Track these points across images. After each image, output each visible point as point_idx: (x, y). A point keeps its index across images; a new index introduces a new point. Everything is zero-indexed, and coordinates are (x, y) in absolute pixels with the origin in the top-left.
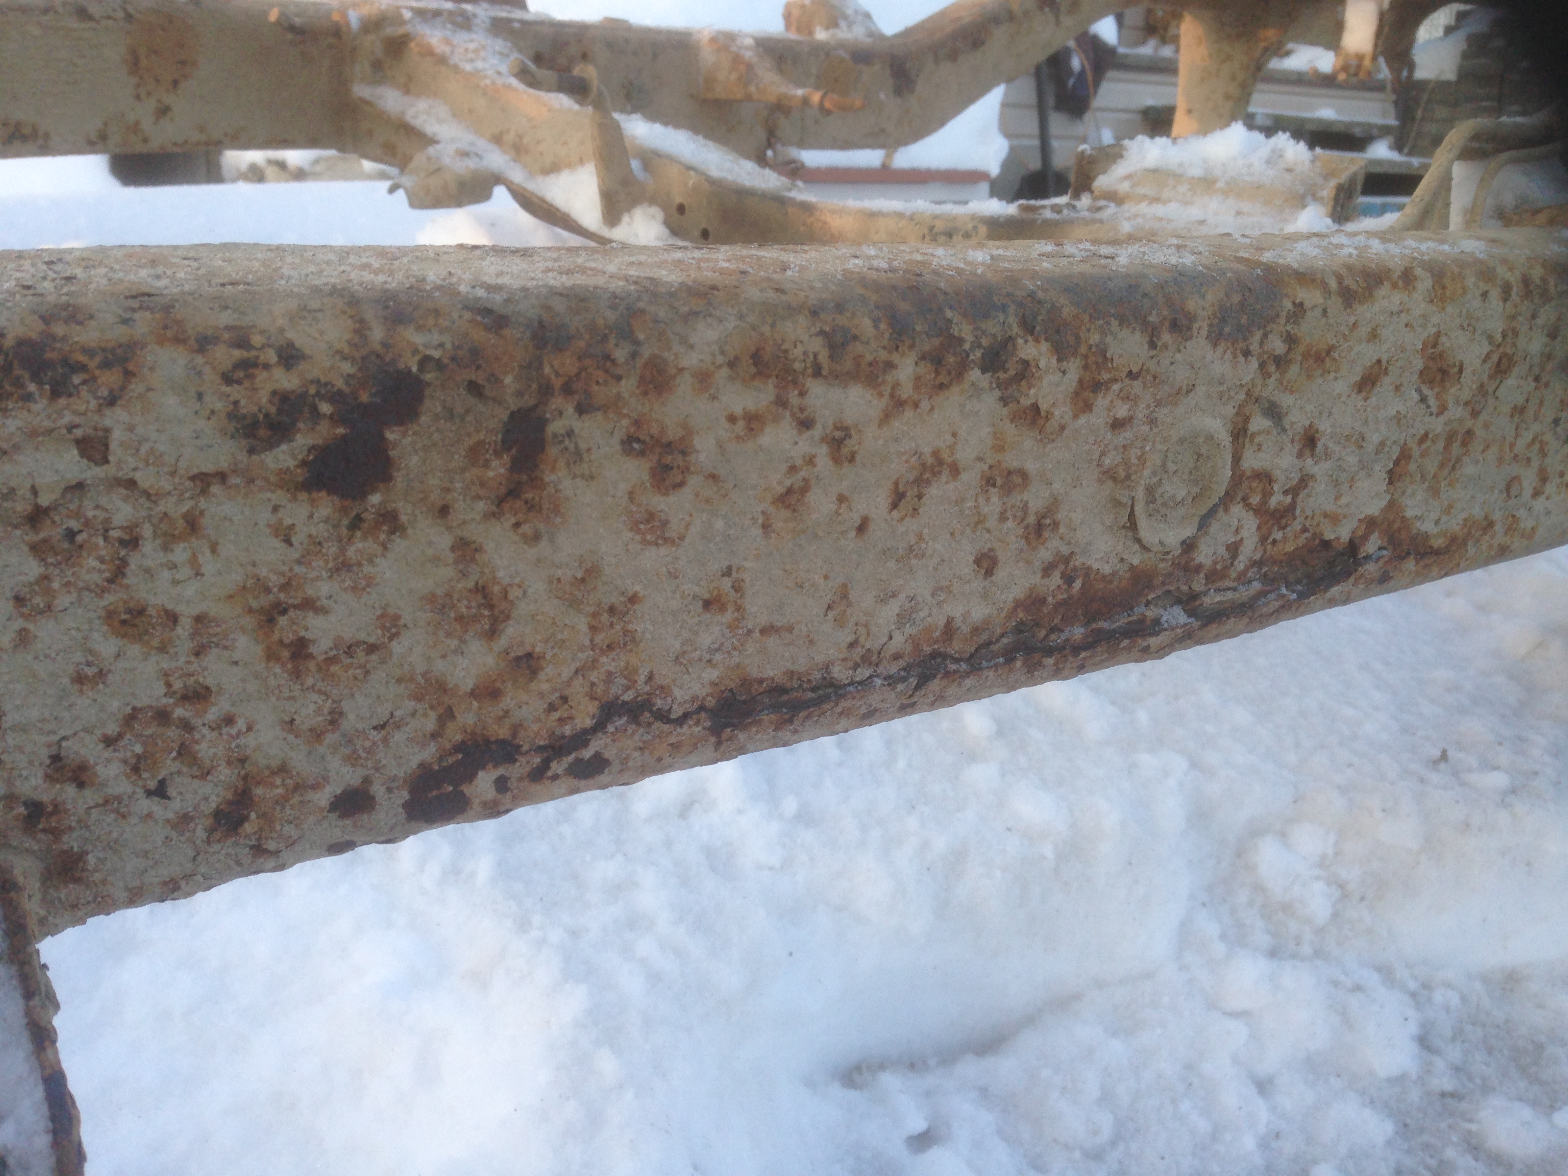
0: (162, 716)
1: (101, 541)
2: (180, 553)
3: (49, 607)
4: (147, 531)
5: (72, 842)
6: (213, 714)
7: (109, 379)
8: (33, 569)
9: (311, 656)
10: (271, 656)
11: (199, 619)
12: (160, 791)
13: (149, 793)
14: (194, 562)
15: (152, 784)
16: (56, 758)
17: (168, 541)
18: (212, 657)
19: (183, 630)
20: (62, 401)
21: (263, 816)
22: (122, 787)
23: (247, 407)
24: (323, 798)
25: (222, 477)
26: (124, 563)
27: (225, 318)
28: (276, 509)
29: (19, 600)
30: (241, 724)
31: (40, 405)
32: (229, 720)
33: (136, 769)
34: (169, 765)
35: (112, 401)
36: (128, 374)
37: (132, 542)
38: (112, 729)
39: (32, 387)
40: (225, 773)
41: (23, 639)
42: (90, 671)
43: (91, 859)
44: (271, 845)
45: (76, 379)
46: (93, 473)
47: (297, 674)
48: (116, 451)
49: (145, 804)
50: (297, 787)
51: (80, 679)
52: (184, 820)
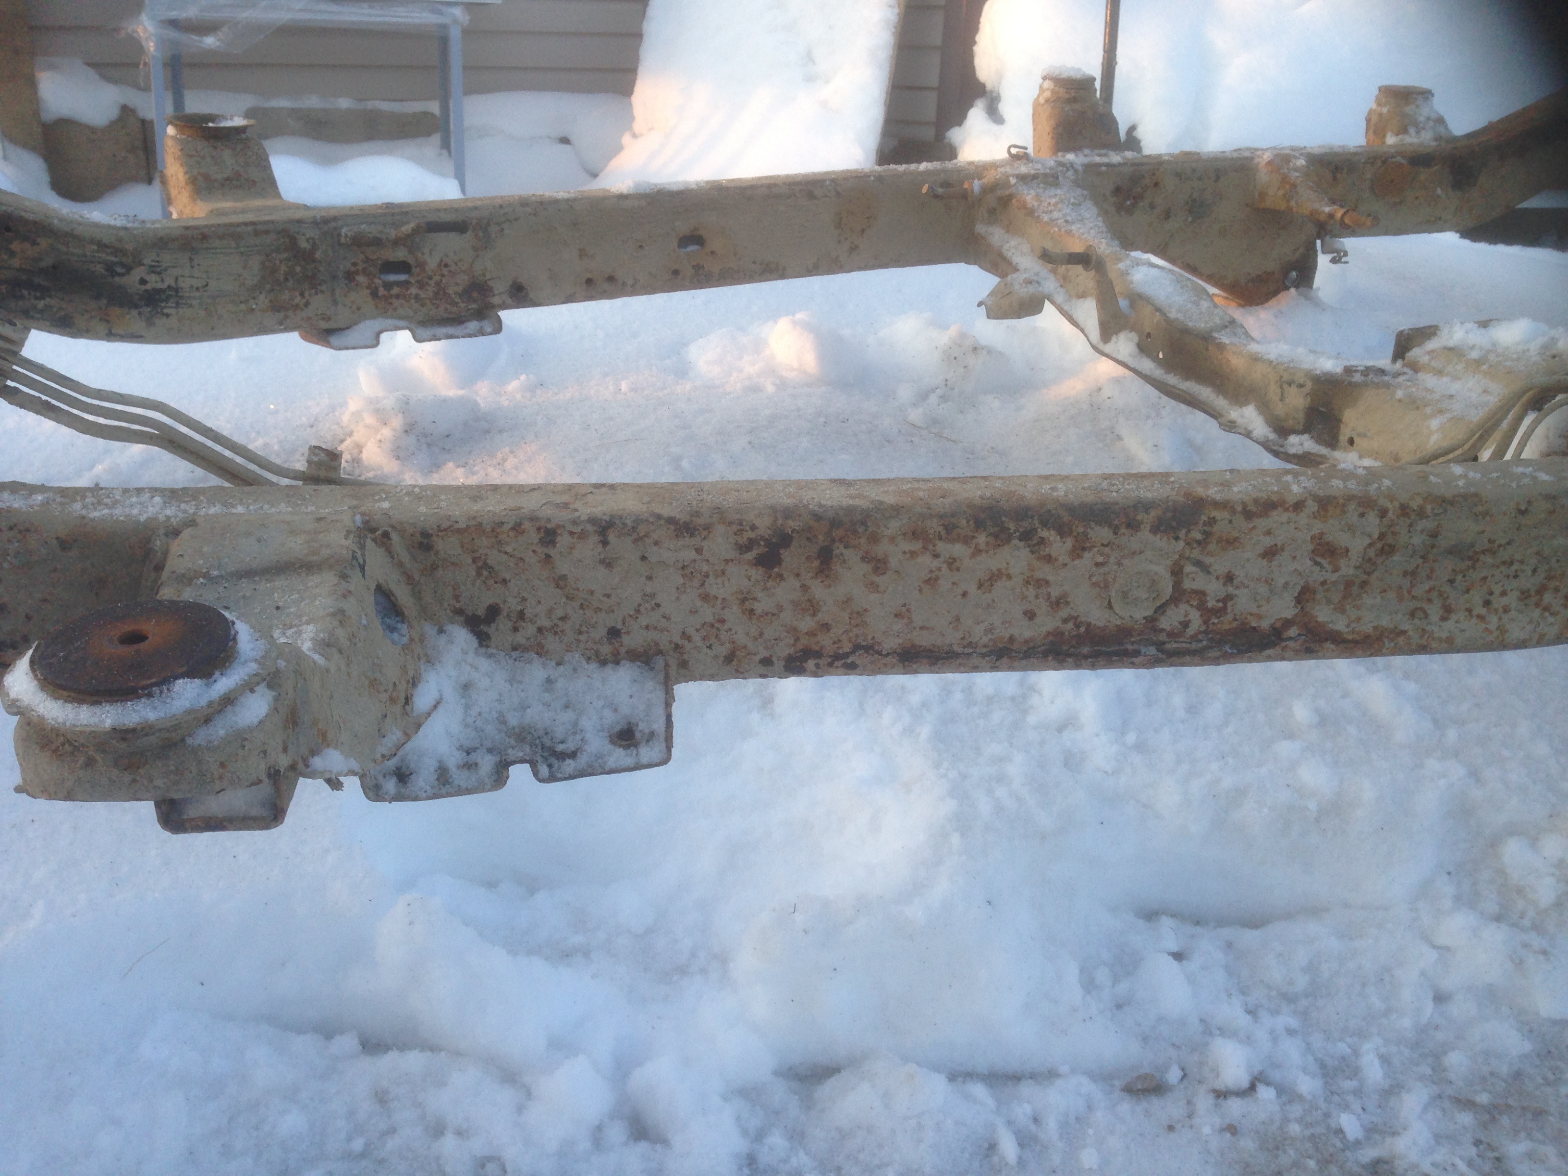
0: (712, 625)
1: (699, 575)
2: (719, 581)
3: (685, 591)
4: (711, 574)
5: (686, 657)
6: (726, 627)
7: (705, 533)
8: (681, 581)
9: (754, 614)
10: (743, 613)
11: (723, 599)
12: (710, 647)
13: (707, 647)
14: (723, 583)
15: (708, 645)
16: (683, 633)
17: (717, 577)
18: (726, 611)
19: (719, 601)
20: (693, 538)
21: (739, 661)
22: (700, 644)
23: (740, 542)
24: (757, 658)
25: (732, 561)
26: (705, 581)
27: (738, 516)
28: (746, 570)
29: (678, 589)
30: (733, 632)
31: (687, 539)
32: (730, 630)
33: (704, 639)
34: (713, 640)
35: (705, 539)
36: (709, 532)
37: (707, 576)
38: (698, 627)
39: (686, 534)
40: (728, 645)
41: (678, 598)
42: (694, 610)
43: (690, 663)
44: (741, 670)
45: (696, 533)
46: (698, 557)
47: (750, 619)
48: (704, 552)
49: (706, 650)
50: (749, 654)
51: (691, 612)
52: (716, 657)
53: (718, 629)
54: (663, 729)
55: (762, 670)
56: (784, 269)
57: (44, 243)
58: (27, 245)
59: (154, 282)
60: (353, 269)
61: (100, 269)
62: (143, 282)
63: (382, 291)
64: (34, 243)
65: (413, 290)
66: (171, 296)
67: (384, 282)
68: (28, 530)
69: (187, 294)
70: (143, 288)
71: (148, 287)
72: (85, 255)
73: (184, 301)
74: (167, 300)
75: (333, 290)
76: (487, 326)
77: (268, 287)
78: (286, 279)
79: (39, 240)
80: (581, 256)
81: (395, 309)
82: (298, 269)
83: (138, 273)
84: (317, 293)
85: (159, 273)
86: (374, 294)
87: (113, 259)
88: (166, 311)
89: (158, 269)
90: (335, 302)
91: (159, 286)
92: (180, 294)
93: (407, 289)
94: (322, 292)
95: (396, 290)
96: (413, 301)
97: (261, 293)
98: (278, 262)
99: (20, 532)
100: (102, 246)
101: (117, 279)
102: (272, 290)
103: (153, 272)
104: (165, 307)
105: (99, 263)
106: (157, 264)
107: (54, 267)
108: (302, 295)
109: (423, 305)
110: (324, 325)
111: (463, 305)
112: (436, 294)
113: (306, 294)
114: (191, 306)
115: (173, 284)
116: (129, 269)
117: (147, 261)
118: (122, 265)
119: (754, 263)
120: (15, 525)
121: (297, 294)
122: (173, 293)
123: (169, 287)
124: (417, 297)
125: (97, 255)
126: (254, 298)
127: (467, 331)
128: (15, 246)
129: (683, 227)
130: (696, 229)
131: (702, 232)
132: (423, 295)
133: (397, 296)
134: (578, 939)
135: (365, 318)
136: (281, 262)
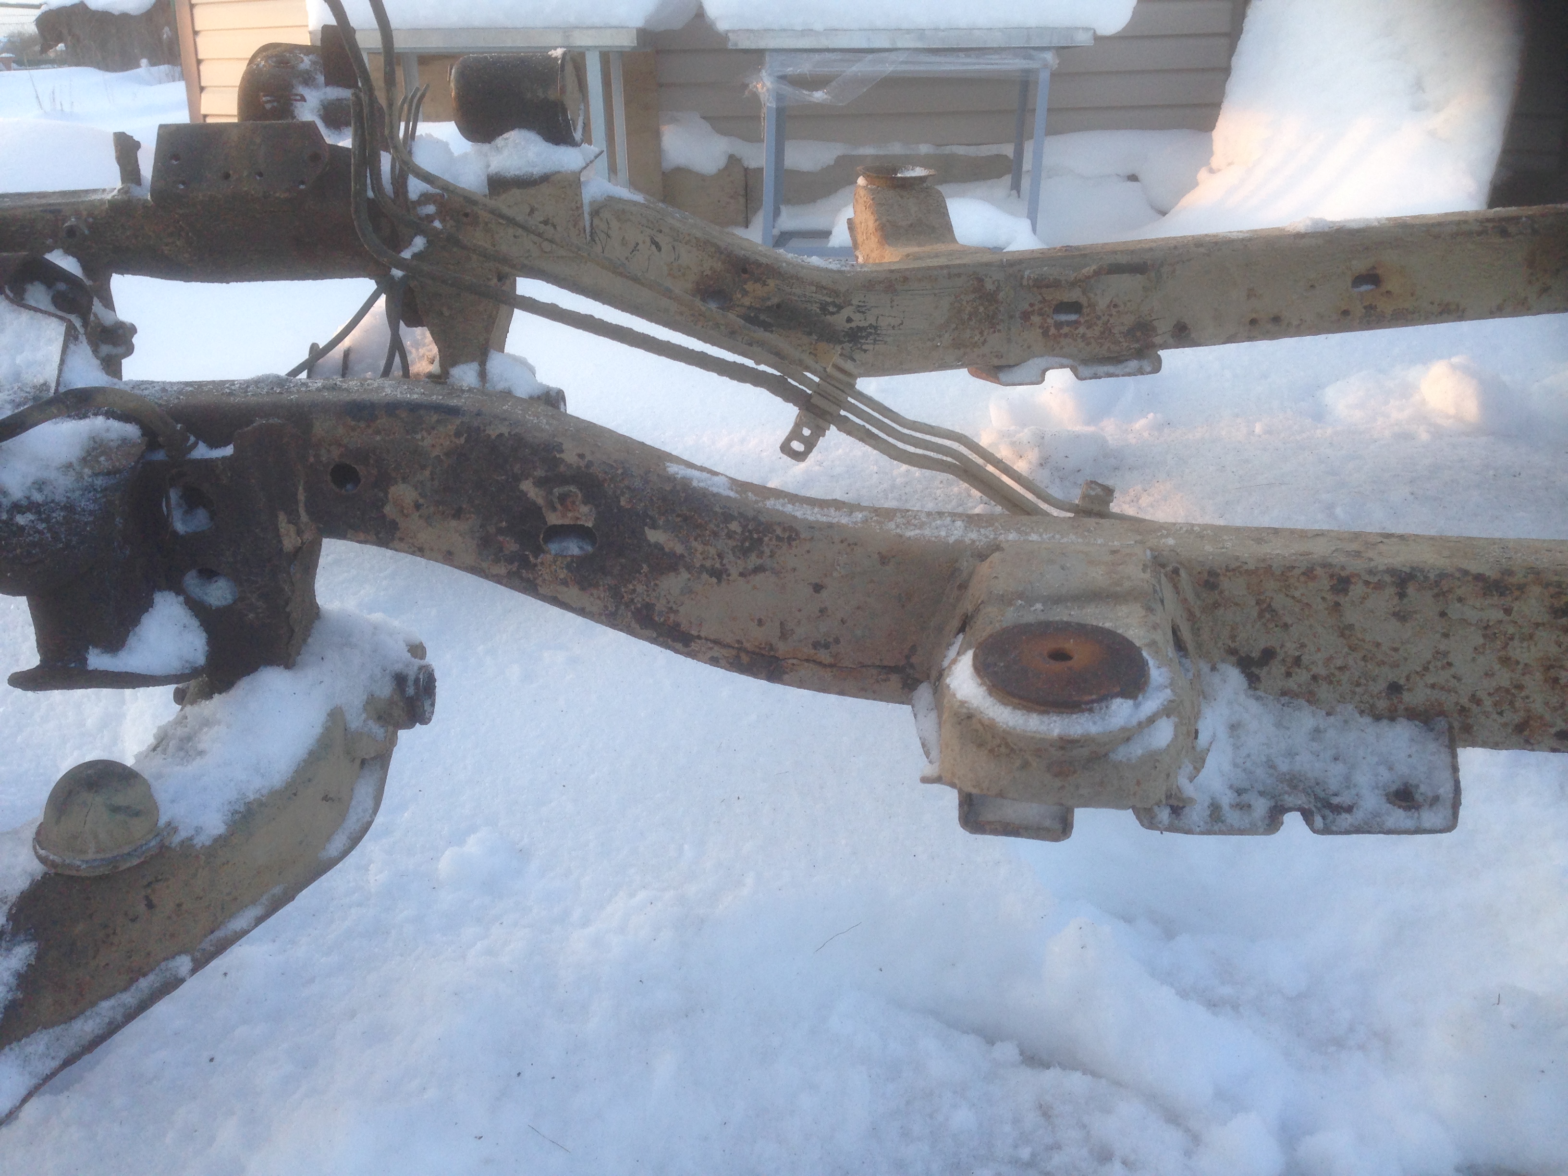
53: (1513, 695)
54: (1451, 795)
55: (1555, 744)
56: (1464, 311)
57: (772, 283)
58: (758, 286)
59: (859, 321)
60: (1030, 309)
61: (815, 308)
62: (849, 320)
63: (1053, 331)
64: (765, 284)
65: (1082, 330)
66: (871, 333)
67: (1056, 322)
68: (856, 544)
69: (884, 332)
70: (849, 325)
71: (853, 325)
72: (805, 296)
73: (881, 339)
74: (866, 337)
75: (1009, 329)
76: (1146, 365)
77: (953, 326)
78: (970, 319)
79: (769, 281)
80: (1249, 297)
81: (1061, 348)
82: (981, 309)
83: (846, 312)
84: (994, 332)
85: (864, 313)
86: (1045, 333)
87: (829, 300)
88: (864, 347)
89: (863, 309)
90: (1009, 341)
91: (863, 324)
92: (879, 332)
93: (1076, 328)
94: (999, 331)
95: (1065, 330)
96: (1079, 340)
97: (946, 332)
98: (964, 303)
99: (849, 545)
100: (820, 287)
101: (828, 317)
102: (956, 328)
103: (859, 312)
104: (865, 343)
105: (816, 302)
106: (863, 304)
107: (778, 306)
108: (981, 333)
109: (1088, 344)
110: (996, 362)
111: (1125, 344)
112: (1103, 333)
113: (985, 333)
114: (886, 343)
115: (874, 324)
116: (840, 308)
117: (855, 302)
118: (834, 304)
119: (1432, 303)
120: (846, 539)
121: (977, 332)
122: (873, 331)
123: (871, 326)
124: (1083, 336)
125: (814, 295)
126: (940, 336)
127: (1127, 370)
128: (749, 286)
129: (1360, 266)
130: (1374, 268)
131: (1379, 272)
132: (1089, 333)
133: (1066, 335)
134: (1227, 991)
135: (1035, 356)
136: (967, 302)
